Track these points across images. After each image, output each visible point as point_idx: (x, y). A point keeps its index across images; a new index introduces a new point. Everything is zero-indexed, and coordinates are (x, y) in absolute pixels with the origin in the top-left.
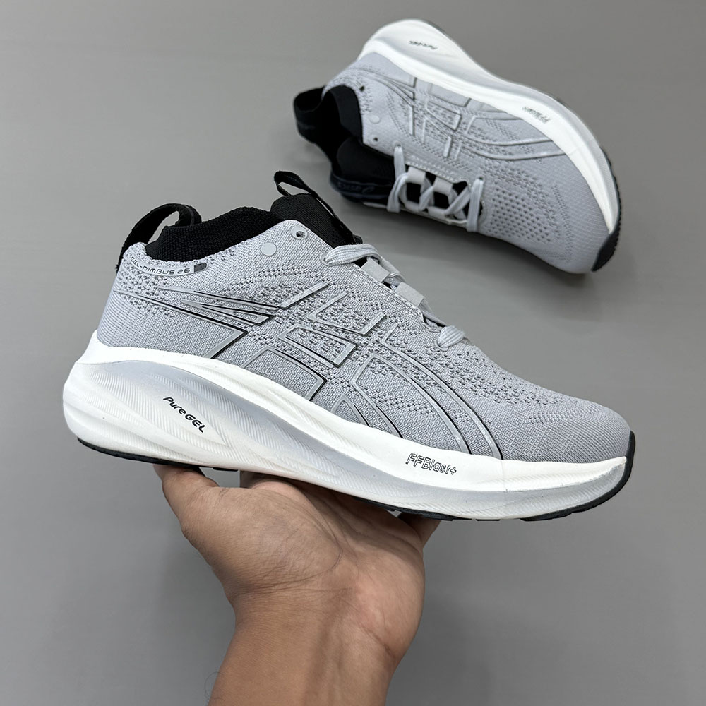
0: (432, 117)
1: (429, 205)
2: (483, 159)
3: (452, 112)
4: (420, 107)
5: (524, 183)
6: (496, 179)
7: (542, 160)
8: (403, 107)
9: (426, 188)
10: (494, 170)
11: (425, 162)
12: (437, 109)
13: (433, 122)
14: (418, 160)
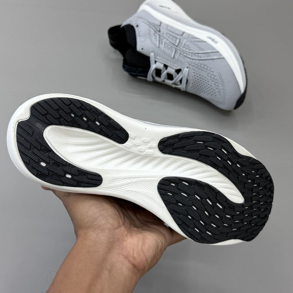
0: (167, 40)
1: (165, 78)
2: (189, 59)
3: (176, 38)
4: (162, 35)
5: (206, 70)
6: (194, 68)
7: (214, 60)
8: (155, 35)
9: (164, 71)
10: (193, 64)
11: (164, 60)
12: (170, 36)
13: (167, 42)
14: (160, 58)
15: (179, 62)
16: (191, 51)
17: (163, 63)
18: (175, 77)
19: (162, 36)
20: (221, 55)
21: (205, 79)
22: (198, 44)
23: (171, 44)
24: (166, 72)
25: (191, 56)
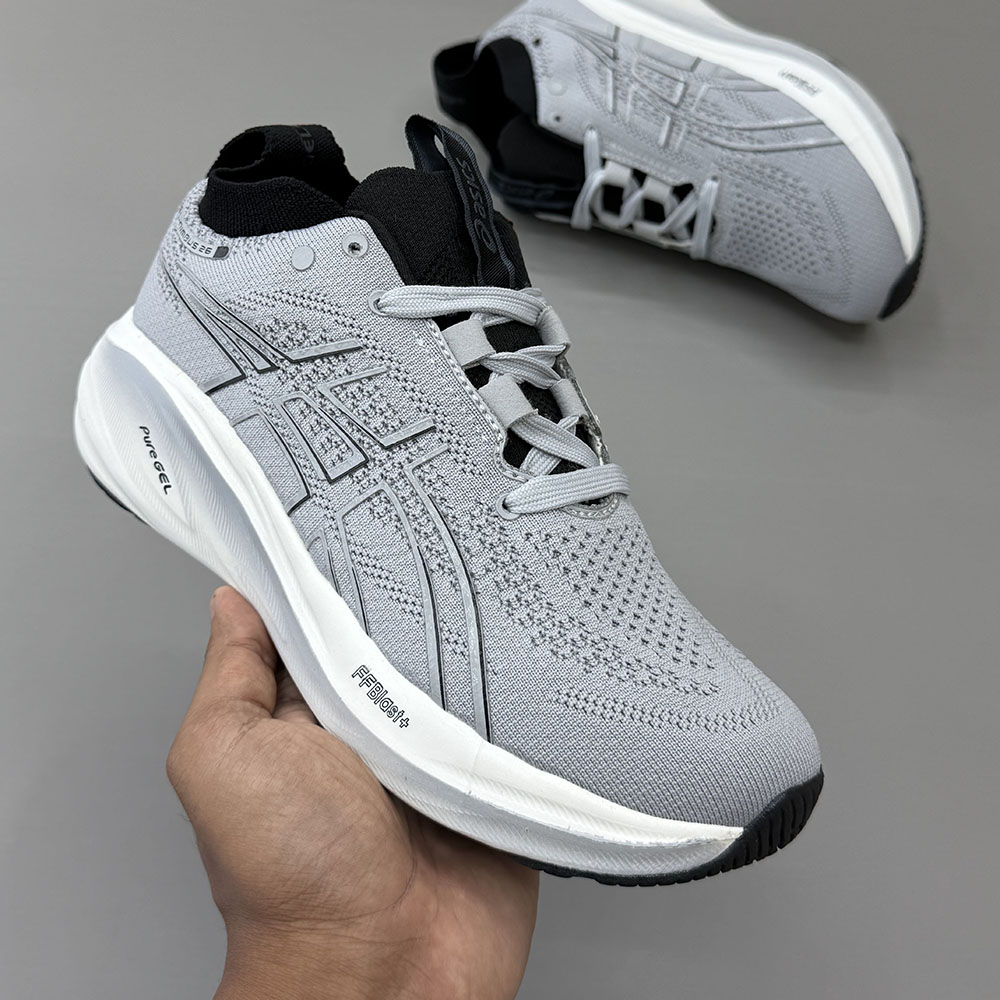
0: (644, 86)
1: (636, 218)
2: (719, 150)
3: (672, 78)
4: (624, 70)
5: (780, 186)
6: (738, 179)
7: (807, 151)
8: (599, 70)
9: (632, 193)
10: (735, 167)
11: (631, 154)
12: (651, 73)
13: (644, 93)
14: (621, 150)
15: (684, 161)
16: (725, 123)
17: (630, 163)
18: (672, 210)
19: (625, 75)
20: (833, 134)
21: (779, 216)
22: (751, 96)
23: (657, 99)
24: (639, 195)
25: (729, 139)
